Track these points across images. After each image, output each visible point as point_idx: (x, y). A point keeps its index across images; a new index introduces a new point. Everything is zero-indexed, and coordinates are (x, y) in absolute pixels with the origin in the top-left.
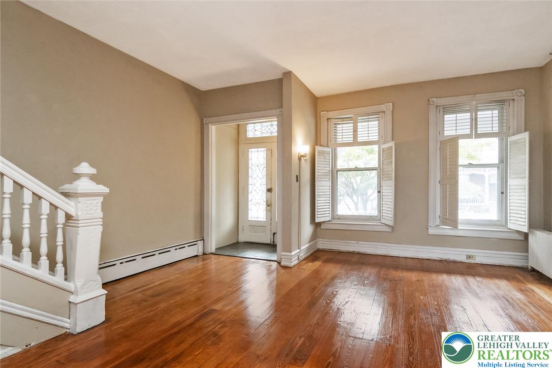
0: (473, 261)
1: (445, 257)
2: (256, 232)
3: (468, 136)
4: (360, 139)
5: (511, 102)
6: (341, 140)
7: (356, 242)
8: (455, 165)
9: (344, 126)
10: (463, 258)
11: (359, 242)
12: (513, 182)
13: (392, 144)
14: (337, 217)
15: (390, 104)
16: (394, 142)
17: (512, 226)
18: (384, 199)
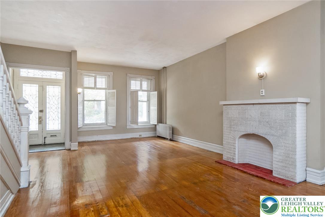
0: (141, 137)
1: (132, 137)
3: (140, 90)
4: (98, 87)
5: (151, 80)
6: (88, 85)
7: (96, 136)
8: (137, 101)
9: (90, 79)
10: (138, 136)
12: (152, 108)
13: (115, 91)
14: (85, 125)
15: (112, 73)
16: (116, 90)
17: (152, 123)
18: (109, 115)
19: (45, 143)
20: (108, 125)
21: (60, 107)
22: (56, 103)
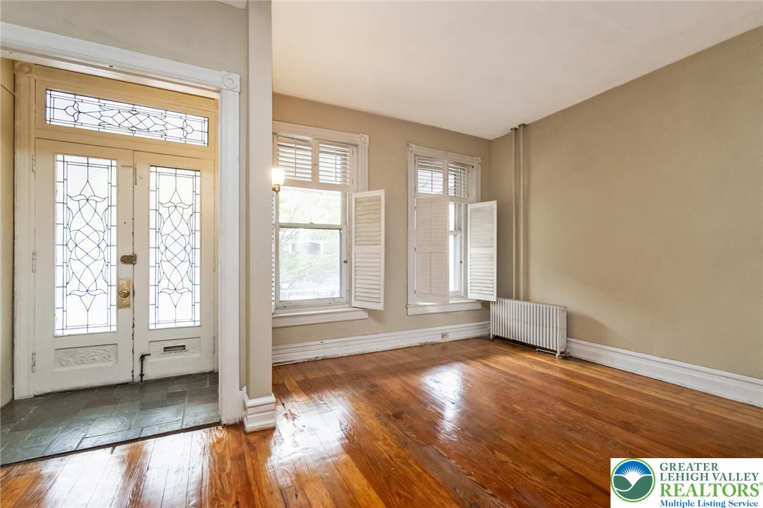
0: (447, 340)
1: (423, 341)
2: (82, 362)
3: (444, 195)
4: (322, 179)
5: (470, 169)
7: (320, 342)
9: (298, 152)
10: (438, 338)
11: (325, 342)
12: (474, 251)
13: (381, 193)
14: (281, 305)
15: (367, 137)
16: (383, 191)
17: (473, 296)
18: (358, 273)
19: (142, 375)
20: (354, 303)
21: (198, 246)
22: (184, 229)
